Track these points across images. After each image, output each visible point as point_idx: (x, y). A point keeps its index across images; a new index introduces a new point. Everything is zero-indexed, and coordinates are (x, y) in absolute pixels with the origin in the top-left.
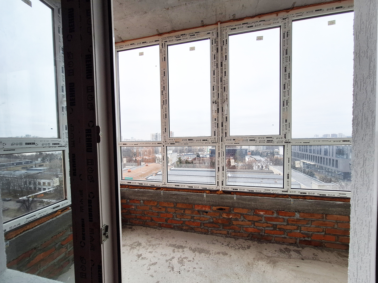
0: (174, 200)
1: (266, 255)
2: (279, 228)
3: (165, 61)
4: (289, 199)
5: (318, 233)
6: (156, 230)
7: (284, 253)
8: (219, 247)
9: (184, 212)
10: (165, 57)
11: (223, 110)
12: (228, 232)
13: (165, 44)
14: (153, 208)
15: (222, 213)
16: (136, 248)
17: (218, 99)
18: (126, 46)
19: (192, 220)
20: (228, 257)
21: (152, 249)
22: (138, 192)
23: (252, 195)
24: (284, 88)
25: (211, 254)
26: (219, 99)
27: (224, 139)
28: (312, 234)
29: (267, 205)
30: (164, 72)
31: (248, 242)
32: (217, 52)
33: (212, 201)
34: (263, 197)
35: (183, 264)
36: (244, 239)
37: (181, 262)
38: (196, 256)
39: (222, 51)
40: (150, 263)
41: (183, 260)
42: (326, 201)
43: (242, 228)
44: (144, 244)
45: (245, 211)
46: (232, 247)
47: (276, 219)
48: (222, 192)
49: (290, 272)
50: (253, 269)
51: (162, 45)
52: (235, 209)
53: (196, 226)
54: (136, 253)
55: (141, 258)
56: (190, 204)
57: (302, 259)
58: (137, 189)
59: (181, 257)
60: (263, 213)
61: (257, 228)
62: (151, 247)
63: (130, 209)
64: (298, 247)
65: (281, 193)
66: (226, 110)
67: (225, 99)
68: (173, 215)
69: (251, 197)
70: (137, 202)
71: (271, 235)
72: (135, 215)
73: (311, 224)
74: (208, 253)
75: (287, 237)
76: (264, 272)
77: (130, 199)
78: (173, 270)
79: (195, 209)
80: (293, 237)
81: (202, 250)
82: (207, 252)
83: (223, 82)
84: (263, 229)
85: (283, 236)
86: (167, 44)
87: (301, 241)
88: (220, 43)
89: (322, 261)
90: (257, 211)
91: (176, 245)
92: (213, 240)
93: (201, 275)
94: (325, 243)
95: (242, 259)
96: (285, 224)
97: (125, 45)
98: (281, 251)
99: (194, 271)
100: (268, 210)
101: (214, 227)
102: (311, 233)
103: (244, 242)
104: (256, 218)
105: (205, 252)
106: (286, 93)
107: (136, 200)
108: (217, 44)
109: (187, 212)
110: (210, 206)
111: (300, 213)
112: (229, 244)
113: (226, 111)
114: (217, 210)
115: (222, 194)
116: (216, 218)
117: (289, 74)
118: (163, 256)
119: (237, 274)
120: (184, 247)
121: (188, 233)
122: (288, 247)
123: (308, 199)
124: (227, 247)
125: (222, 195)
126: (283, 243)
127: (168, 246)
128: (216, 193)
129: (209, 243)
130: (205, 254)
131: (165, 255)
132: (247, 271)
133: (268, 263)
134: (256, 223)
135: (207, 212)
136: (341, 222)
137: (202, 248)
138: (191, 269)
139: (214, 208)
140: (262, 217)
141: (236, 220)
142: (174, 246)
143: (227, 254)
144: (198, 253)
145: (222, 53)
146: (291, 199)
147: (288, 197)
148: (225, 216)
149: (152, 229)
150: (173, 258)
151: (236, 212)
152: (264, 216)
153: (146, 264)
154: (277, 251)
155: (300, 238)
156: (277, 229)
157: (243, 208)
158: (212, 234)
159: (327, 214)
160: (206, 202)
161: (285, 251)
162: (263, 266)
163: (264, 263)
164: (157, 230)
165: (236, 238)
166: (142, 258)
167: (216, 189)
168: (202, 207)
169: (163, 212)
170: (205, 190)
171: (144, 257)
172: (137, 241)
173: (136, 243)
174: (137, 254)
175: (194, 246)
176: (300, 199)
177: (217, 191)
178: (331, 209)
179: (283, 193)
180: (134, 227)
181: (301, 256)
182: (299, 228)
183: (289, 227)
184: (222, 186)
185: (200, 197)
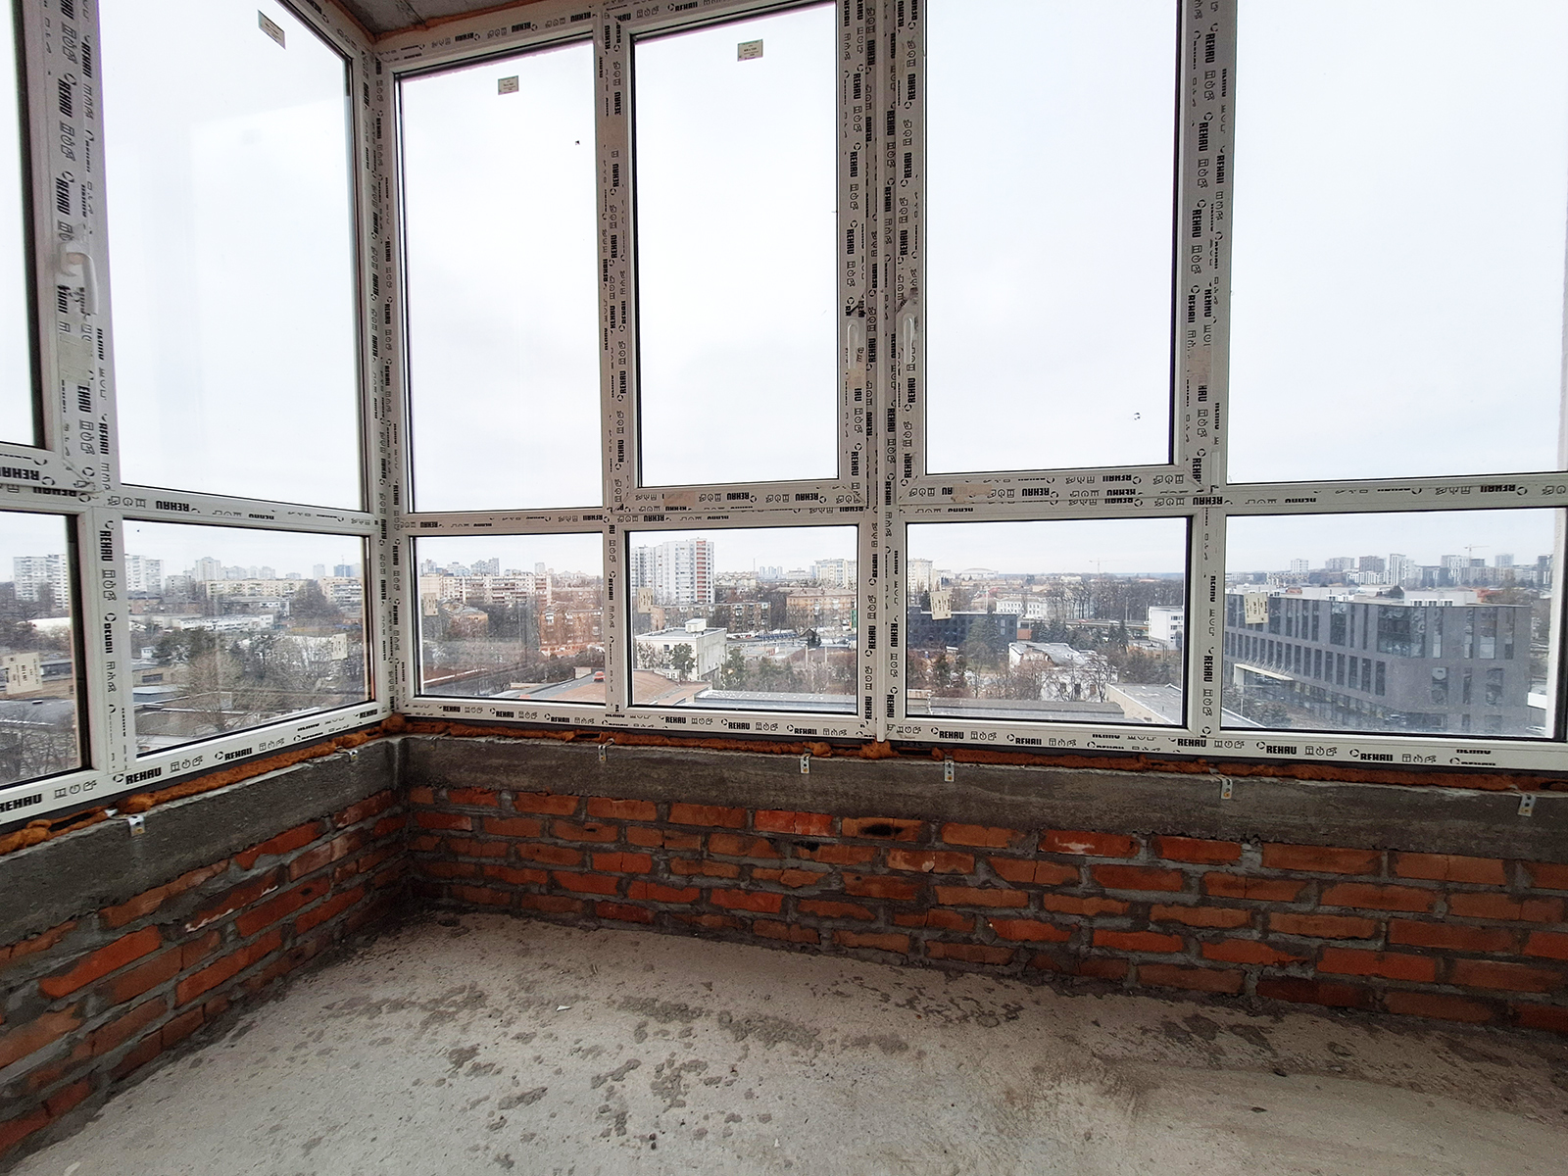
0: (660, 788)
1: (1096, 1051)
2: (1159, 922)
3: (618, 111)
4: (1212, 779)
5: (1350, 944)
6: (569, 934)
7: (1184, 1039)
8: (865, 1011)
9: (705, 844)
10: (618, 95)
11: (894, 345)
12: (916, 940)
13: (619, 32)
14: (560, 826)
15: (888, 851)
16: (456, 1017)
17: (872, 293)
18: (434, 45)
19: (742, 885)
20: (909, 1060)
21: (532, 1022)
22: (490, 751)
23: (1031, 761)
24: (1197, 231)
25: (827, 1047)
26: (878, 292)
27: (900, 490)
28: (1320, 946)
29: (1104, 807)
30: (616, 166)
31: (1007, 986)
32: (871, 61)
33: (841, 790)
34: (1085, 770)
35: (680, 1097)
36: (989, 974)
37: (670, 1086)
38: (746, 1056)
39: (893, 56)
40: (506, 1095)
41: (679, 1076)
42: (1393, 787)
43: (981, 921)
44: (497, 997)
45: (994, 840)
46: (932, 1011)
47: (1148, 876)
48: (887, 749)
49: (1222, 1136)
50: (1034, 1123)
51: (607, 33)
52: (949, 828)
53: (759, 915)
54: (448, 1041)
55: (468, 1065)
56: (733, 805)
57: (1277, 1072)
58: (483, 740)
59: (671, 1063)
60: (1083, 846)
61: (1054, 918)
62: (531, 1012)
63: (453, 833)
64: (1252, 1012)
65: (1171, 748)
66: (908, 346)
67: (907, 293)
68: (655, 858)
69: (1027, 769)
70: (483, 802)
71: (1121, 954)
72: (474, 860)
73: (1319, 900)
74: (811, 1041)
75: (1198, 963)
76: (1088, 1136)
77: (453, 787)
78: (619, 1129)
79: (760, 828)
80: (1231, 965)
81: (783, 1025)
82: (807, 1038)
83: (898, 210)
84: (1084, 923)
85: (1179, 958)
86: (629, 28)
87: (1267, 985)
88: (882, 16)
89: (1377, 1082)
90: (1056, 840)
91: (657, 1005)
92: (838, 979)
93: (764, 1153)
94: (1385, 991)
95: (978, 1074)
96: (1191, 898)
97: (429, 45)
98: (1170, 1029)
99: (727, 1135)
100: (1107, 831)
101: (847, 917)
102: (1319, 942)
103: (990, 990)
104: (1051, 873)
105: (793, 1035)
106: (1206, 254)
107: (479, 790)
108: (868, 21)
109: (722, 845)
110: (831, 817)
111: (1263, 848)
112: (916, 998)
113: (908, 350)
114: (862, 836)
115: (887, 757)
116: (858, 872)
117: (1221, 158)
118: (583, 1057)
119: (948, 1147)
120: (693, 1012)
121: (724, 947)
122: (1205, 1011)
123: (1306, 776)
124: (908, 1012)
125: (889, 761)
126: (1179, 993)
127: (616, 1006)
128: (860, 753)
129: (819, 995)
130: (793, 1047)
131: (595, 1051)
132: (1002, 1131)
133: (1107, 1092)
134: (1048, 897)
135: (813, 846)
136: (1466, 887)
137: (781, 1015)
138: (716, 1124)
139: (850, 825)
140: (1078, 868)
141: (954, 880)
142: (645, 1006)
143: (902, 1047)
144: (762, 1043)
145: (893, 69)
146: (1221, 777)
147: (1204, 768)
148: (899, 862)
149: (551, 925)
150: (633, 1065)
151: (952, 842)
152: (1089, 859)
153: (487, 1098)
154: (1150, 1031)
155: (1261, 965)
156: (1151, 927)
157: (987, 824)
158: (838, 949)
159: (1396, 850)
160: (807, 797)
161: (1188, 1029)
162: (1082, 1108)
163: (1087, 1091)
164: (573, 934)
165: (951, 968)
166: (476, 1068)
167: (859, 736)
168: (791, 822)
169: (605, 845)
170: (808, 741)
171: (483, 1064)
172: (468, 983)
173: (460, 993)
174: (453, 1045)
175: (742, 1007)
176: (1267, 780)
177: (865, 744)
178: (1416, 825)
179: (1180, 748)
180: (465, 920)
181: (1268, 1054)
182: (1257, 918)
183: (1208, 916)
184: (891, 721)
185: (782, 770)
